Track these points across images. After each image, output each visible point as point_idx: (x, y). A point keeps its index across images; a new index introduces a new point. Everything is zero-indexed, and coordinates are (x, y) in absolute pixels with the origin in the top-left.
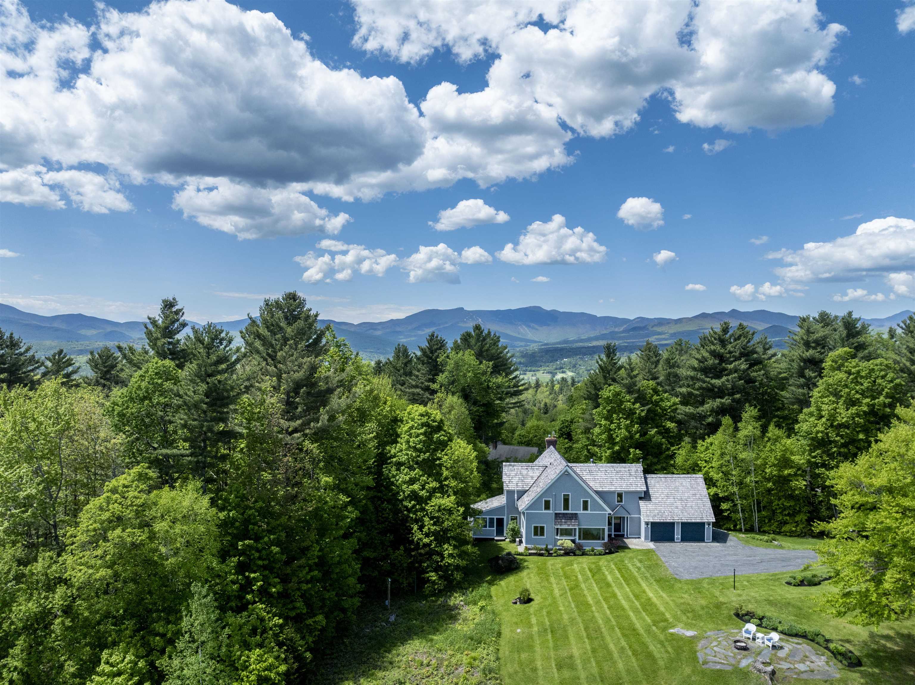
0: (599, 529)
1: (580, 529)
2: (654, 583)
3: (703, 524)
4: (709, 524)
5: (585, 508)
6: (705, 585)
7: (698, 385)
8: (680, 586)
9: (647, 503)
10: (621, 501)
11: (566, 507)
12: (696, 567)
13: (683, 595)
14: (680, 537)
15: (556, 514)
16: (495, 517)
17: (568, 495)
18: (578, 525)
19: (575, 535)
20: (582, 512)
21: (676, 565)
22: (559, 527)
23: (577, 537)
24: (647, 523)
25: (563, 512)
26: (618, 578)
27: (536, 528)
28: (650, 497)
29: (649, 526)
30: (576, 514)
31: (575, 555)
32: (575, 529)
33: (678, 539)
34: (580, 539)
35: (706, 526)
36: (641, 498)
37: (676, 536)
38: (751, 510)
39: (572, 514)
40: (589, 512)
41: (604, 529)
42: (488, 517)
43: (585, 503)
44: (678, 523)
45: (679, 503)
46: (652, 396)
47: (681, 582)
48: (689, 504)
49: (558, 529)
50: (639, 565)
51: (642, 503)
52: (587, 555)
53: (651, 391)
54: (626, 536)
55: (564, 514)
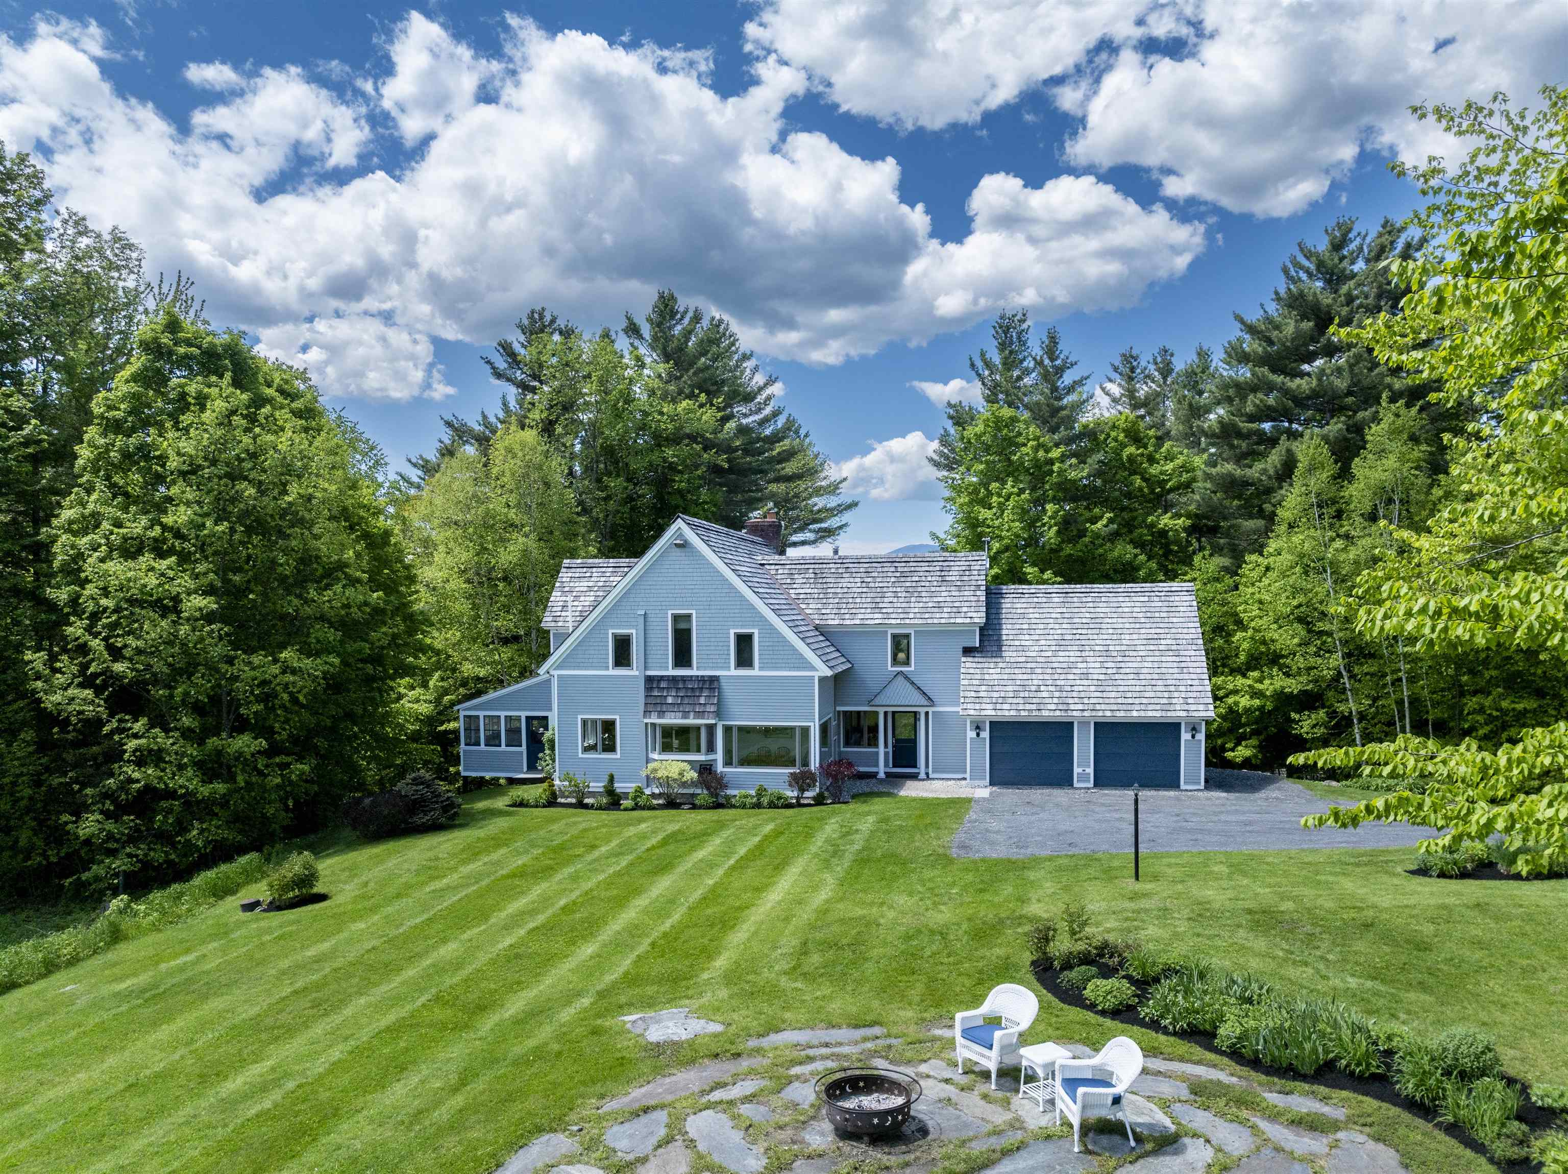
0: (790, 729)
1: (728, 730)
3: (1173, 728)
4: (1194, 730)
5: (744, 657)
9: (987, 663)
10: (907, 663)
11: (682, 656)
14: (1090, 770)
15: (649, 680)
16: (523, 714)
17: (688, 617)
18: (719, 714)
19: (711, 748)
20: (734, 672)
21: (998, 827)
22: (654, 719)
23: (719, 756)
24: (980, 727)
25: (671, 672)
27: (589, 725)
28: (1000, 647)
29: (986, 734)
30: (714, 680)
32: (711, 729)
33: (1083, 777)
34: (728, 762)
35: (1185, 736)
36: (968, 651)
37: (1077, 770)
39: (702, 679)
40: (755, 672)
41: (805, 731)
42: (503, 714)
43: (744, 642)
44: (1084, 724)
48: (1130, 667)
49: (654, 725)
51: (969, 664)
52: (732, 806)
54: (922, 775)
55: (674, 679)
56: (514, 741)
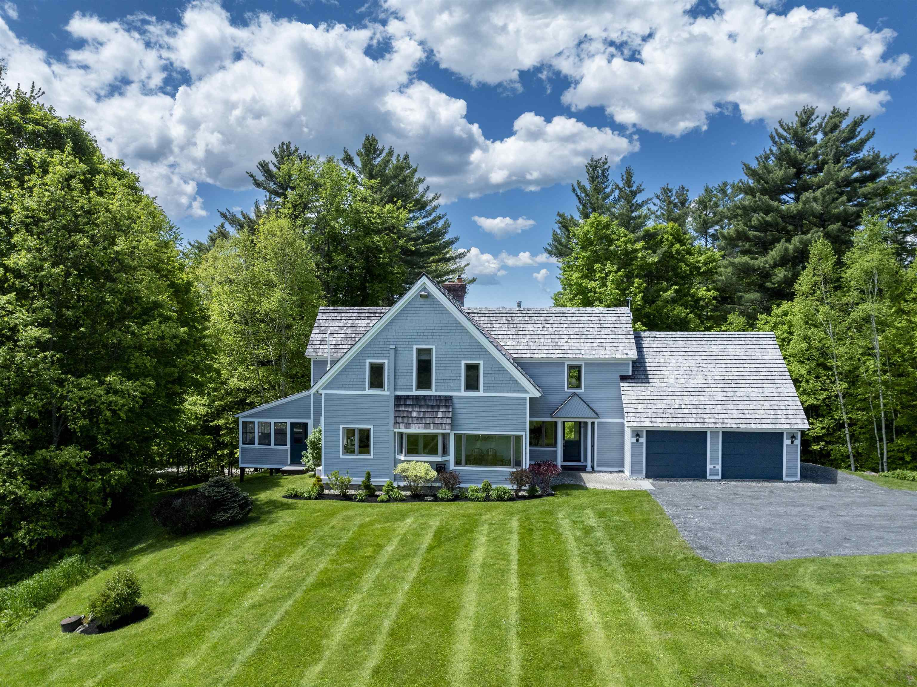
0: (508, 437)
1: (458, 438)
2: (620, 574)
3: (777, 435)
4: (793, 437)
5: (472, 381)
6: (810, 585)
7: (756, 218)
8: (712, 583)
9: (640, 387)
10: (579, 386)
11: (424, 380)
12: (766, 531)
13: (723, 624)
14: (719, 467)
15: (398, 398)
16: (289, 421)
17: (429, 351)
18: (453, 426)
19: (445, 451)
20: (464, 393)
21: (704, 523)
22: (402, 429)
23: (451, 458)
24: (637, 434)
25: (415, 392)
26: (505, 556)
27: (350, 433)
28: (646, 376)
29: (643, 440)
30: (448, 399)
31: (436, 499)
32: (445, 436)
33: (714, 472)
34: (458, 463)
35: (787, 442)
36: (624, 378)
37: (709, 467)
38: (873, 437)
39: (439, 398)
40: (481, 393)
41: (518, 439)
42: (273, 421)
43: (472, 370)
44: (715, 433)
45: (716, 389)
46: (672, 245)
47: (714, 571)
48: (744, 390)
49: (401, 434)
50: (592, 521)
51: (626, 388)
52: (467, 499)
53: (671, 238)
54: (589, 468)
55: (417, 398)
56: (281, 442)
